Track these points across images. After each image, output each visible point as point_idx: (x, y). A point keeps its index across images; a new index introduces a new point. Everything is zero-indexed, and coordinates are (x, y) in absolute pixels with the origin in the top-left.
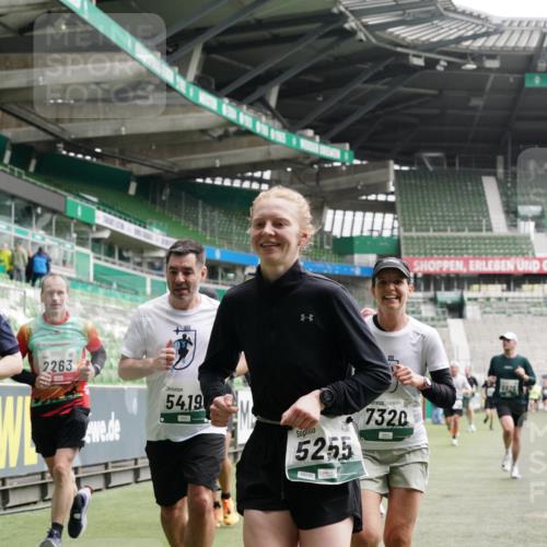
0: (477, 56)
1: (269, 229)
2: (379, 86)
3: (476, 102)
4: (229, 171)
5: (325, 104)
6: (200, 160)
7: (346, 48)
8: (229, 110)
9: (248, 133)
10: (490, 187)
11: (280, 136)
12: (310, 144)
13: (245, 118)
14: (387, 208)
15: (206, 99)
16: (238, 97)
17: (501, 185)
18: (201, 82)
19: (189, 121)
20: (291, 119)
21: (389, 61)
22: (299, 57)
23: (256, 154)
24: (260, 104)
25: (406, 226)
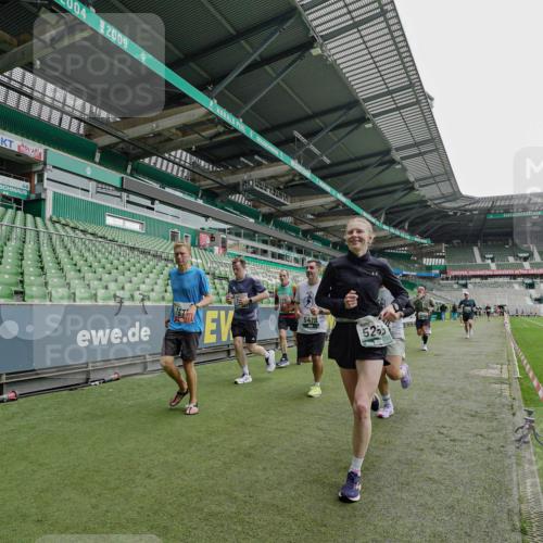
0: (471, 211)
1: (355, 234)
2: (439, 222)
3: (471, 225)
4: (394, 248)
5: (423, 228)
6: (385, 245)
7: (427, 211)
8: (392, 230)
9: (398, 237)
10: (476, 250)
11: (408, 237)
12: (417, 239)
13: (397, 232)
14: (443, 257)
15: (385, 227)
16: (395, 226)
17: (479, 249)
18: (385, 223)
19: (382, 234)
20: (412, 233)
21: (442, 214)
22: (414, 214)
23: (402, 243)
24: (402, 229)
25: (449, 262)
